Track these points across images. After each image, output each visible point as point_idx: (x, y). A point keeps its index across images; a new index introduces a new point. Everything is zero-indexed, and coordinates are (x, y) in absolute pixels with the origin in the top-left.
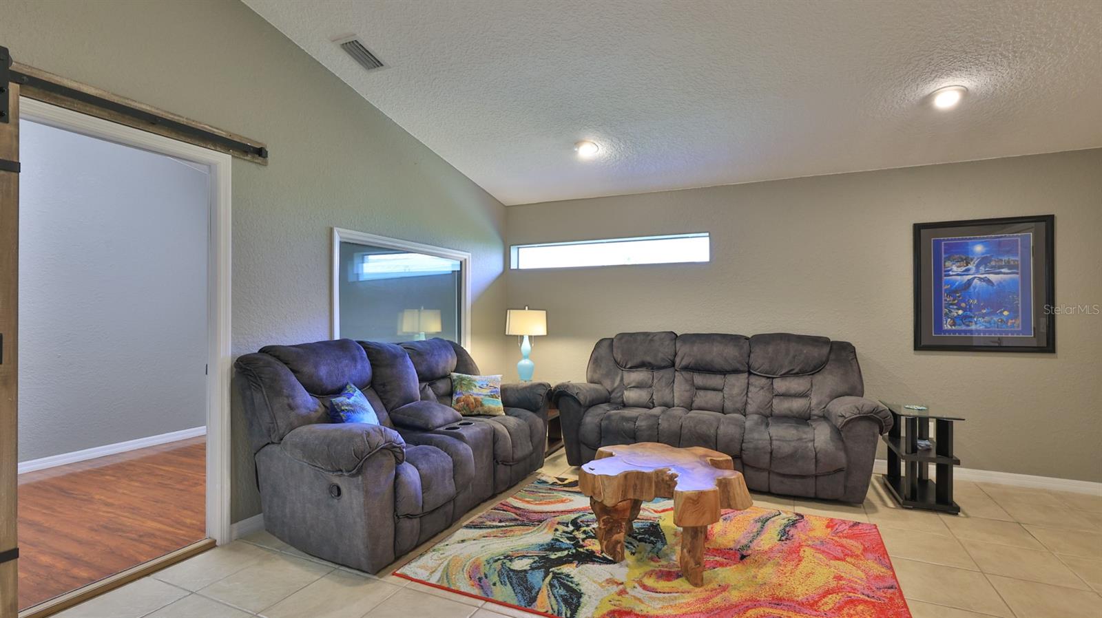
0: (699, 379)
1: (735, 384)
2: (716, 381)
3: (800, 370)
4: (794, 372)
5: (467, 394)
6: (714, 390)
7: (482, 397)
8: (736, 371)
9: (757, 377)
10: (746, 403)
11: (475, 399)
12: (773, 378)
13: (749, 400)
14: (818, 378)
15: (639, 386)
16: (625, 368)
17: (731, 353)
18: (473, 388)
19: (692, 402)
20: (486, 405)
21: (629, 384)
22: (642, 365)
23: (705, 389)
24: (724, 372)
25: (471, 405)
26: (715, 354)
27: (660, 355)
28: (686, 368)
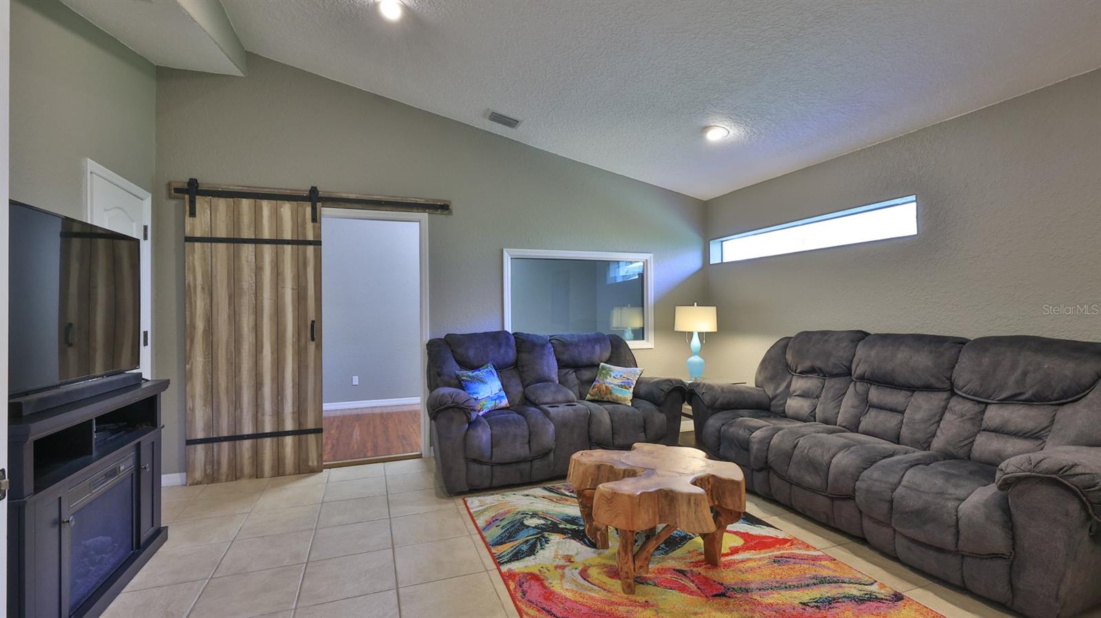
0: (875, 394)
1: (921, 406)
2: (895, 398)
3: (1034, 395)
4: (1023, 397)
5: (601, 382)
6: (892, 410)
7: (612, 385)
8: (928, 388)
9: (960, 399)
10: (934, 435)
11: (606, 387)
12: (987, 404)
13: (939, 433)
14: (1067, 411)
15: (804, 395)
16: (795, 372)
17: (922, 361)
18: (608, 377)
19: (859, 423)
20: (615, 394)
21: (794, 392)
22: (812, 371)
23: (881, 408)
24: (912, 389)
25: (602, 392)
26: (904, 361)
27: (833, 360)
28: (862, 378)
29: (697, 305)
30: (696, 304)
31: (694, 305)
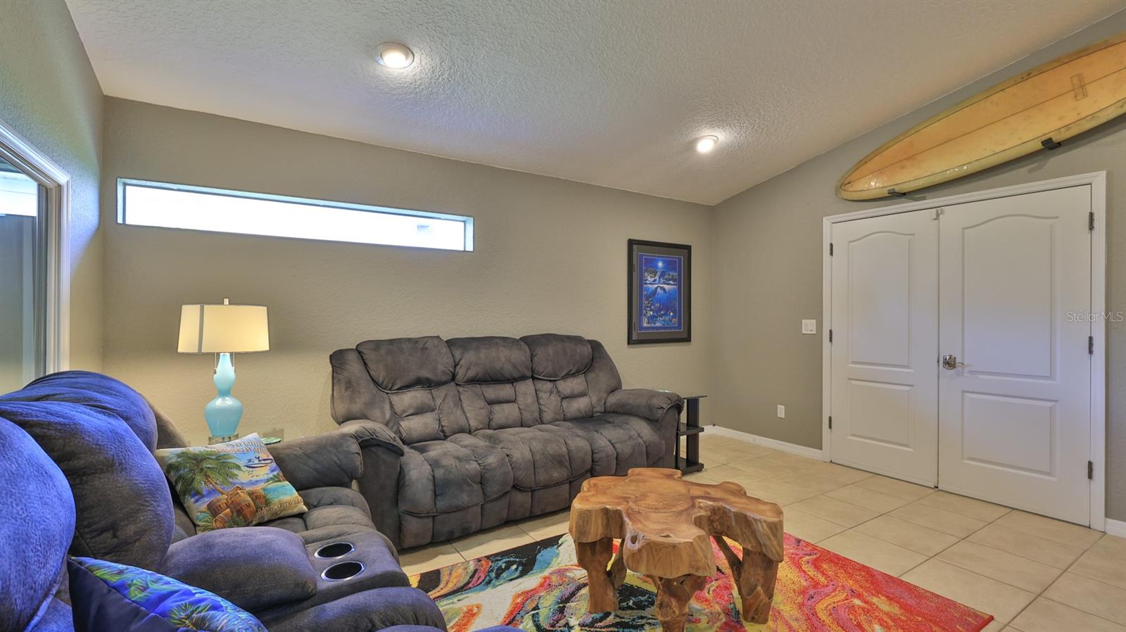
0: (492, 392)
1: (525, 392)
2: (505, 391)
3: (577, 370)
4: (572, 372)
5: (230, 489)
6: (508, 402)
7: (262, 485)
8: (523, 378)
9: (543, 382)
10: (541, 412)
11: (251, 494)
12: (555, 381)
13: (543, 408)
14: (591, 376)
15: (420, 411)
16: (390, 390)
17: (519, 356)
18: (236, 472)
19: (490, 420)
20: (276, 500)
21: (404, 411)
22: (420, 382)
23: (499, 402)
24: (512, 381)
25: (247, 511)
26: (506, 359)
27: (440, 367)
28: (474, 381)
29: (230, 304)
30: (226, 301)
31: (222, 303)
